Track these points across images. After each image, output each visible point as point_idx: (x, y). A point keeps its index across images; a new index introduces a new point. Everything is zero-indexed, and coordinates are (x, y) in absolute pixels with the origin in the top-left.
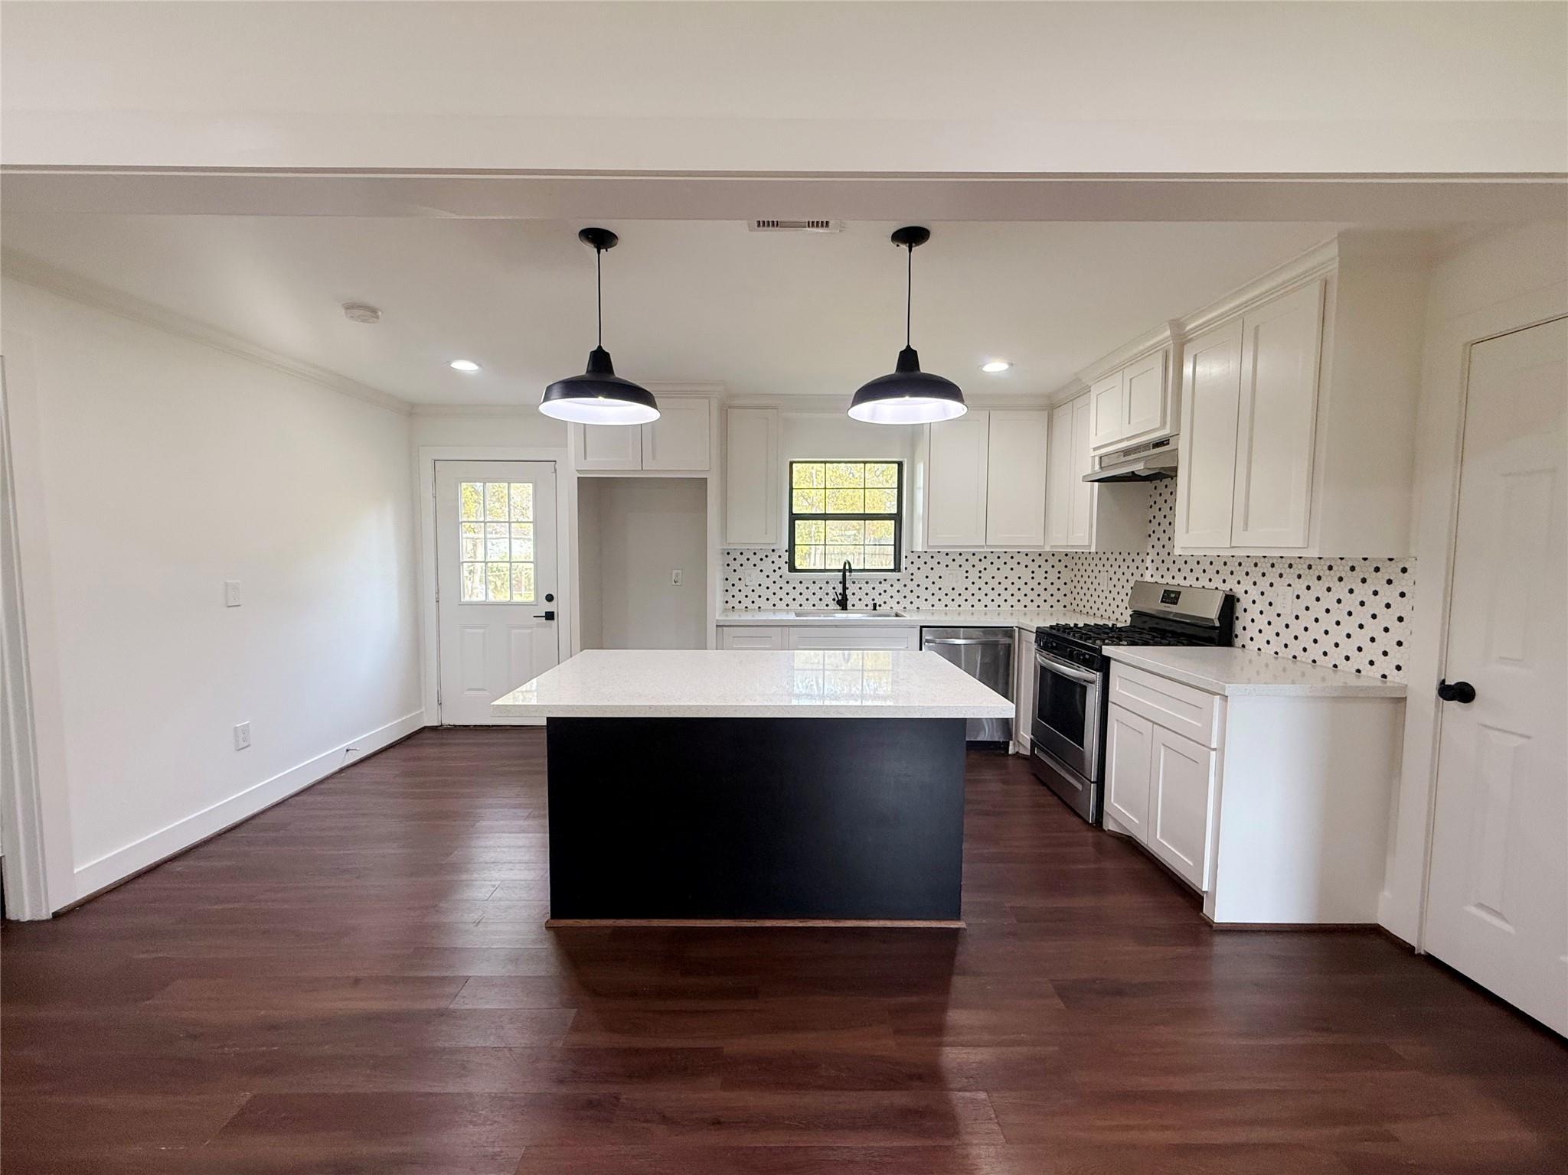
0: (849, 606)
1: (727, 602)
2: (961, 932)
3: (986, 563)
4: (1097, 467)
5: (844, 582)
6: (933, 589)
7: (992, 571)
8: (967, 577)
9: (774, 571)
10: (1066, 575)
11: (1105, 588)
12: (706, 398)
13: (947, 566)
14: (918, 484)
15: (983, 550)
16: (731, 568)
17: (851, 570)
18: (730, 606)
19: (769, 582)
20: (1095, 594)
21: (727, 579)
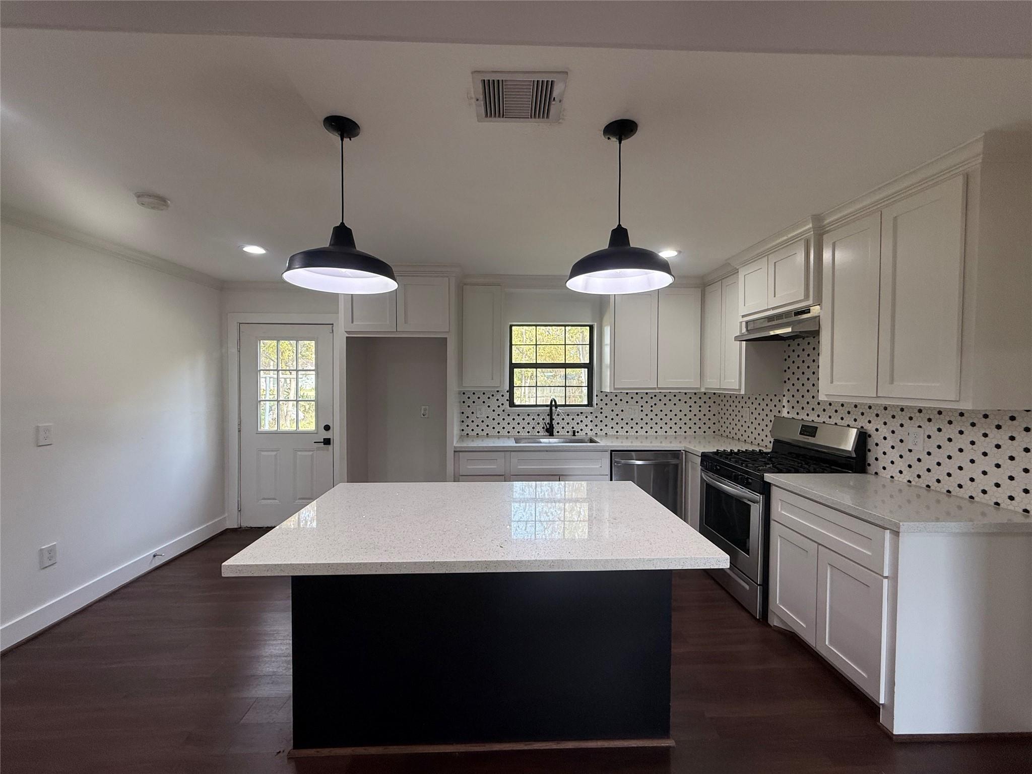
0: (555, 433)
1: (463, 430)
2: (671, 749)
3: (656, 400)
4: (744, 330)
5: (551, 414)
6: (618, 419)
7: (660, 405)
8: (642, 411)
9: (499, 406)
10: (715, 409)
11: (747, 420)
12: (447, 277)
13: (627, 402)
14: (606, 339)
15: (655, 391)
16: (467, 404)
17: (556, 406)
18: (465, 433)
19: (495, 415)
20: (739, 425)
21: (463, 413)
